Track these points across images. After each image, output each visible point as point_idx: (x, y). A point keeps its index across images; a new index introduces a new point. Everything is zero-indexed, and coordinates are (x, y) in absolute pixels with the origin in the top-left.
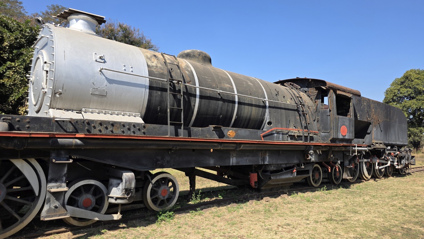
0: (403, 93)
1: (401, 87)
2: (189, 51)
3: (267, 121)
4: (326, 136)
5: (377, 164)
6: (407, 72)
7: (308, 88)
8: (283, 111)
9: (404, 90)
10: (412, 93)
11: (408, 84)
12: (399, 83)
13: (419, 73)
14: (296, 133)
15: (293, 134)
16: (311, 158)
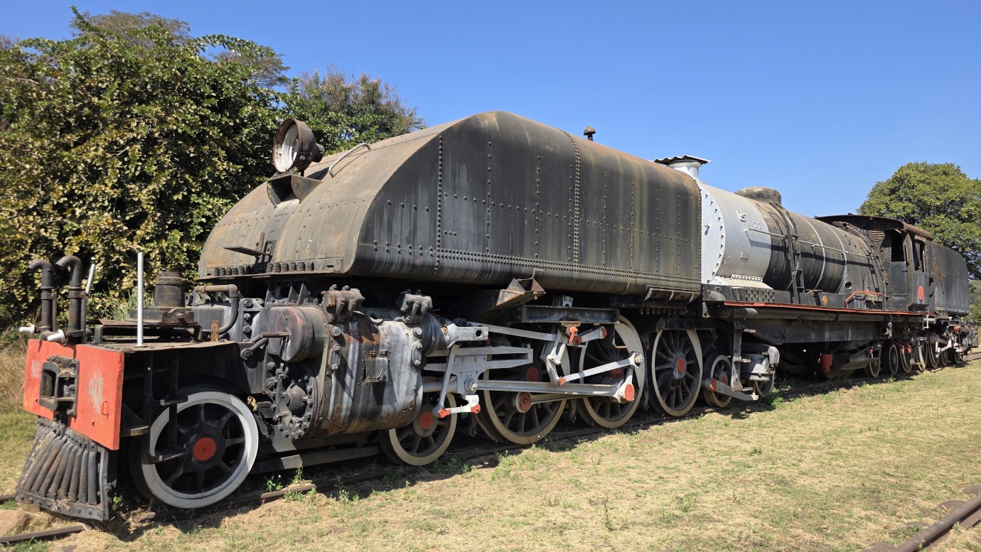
0: (896, 212)
1: (892, 200)
2: (759, 190)
3: (845, 282)
4: (901, 301)
5: (937, 344)
6: (901, 170)
7: (867, 229)
8: (858, 266)
9: (897, 206)
10: (913, 212)
11: (906, 193)
12: (886, 191)
13: (925, 169)
14: (873, 297)
15: (870, 299)
16: (889, 332)
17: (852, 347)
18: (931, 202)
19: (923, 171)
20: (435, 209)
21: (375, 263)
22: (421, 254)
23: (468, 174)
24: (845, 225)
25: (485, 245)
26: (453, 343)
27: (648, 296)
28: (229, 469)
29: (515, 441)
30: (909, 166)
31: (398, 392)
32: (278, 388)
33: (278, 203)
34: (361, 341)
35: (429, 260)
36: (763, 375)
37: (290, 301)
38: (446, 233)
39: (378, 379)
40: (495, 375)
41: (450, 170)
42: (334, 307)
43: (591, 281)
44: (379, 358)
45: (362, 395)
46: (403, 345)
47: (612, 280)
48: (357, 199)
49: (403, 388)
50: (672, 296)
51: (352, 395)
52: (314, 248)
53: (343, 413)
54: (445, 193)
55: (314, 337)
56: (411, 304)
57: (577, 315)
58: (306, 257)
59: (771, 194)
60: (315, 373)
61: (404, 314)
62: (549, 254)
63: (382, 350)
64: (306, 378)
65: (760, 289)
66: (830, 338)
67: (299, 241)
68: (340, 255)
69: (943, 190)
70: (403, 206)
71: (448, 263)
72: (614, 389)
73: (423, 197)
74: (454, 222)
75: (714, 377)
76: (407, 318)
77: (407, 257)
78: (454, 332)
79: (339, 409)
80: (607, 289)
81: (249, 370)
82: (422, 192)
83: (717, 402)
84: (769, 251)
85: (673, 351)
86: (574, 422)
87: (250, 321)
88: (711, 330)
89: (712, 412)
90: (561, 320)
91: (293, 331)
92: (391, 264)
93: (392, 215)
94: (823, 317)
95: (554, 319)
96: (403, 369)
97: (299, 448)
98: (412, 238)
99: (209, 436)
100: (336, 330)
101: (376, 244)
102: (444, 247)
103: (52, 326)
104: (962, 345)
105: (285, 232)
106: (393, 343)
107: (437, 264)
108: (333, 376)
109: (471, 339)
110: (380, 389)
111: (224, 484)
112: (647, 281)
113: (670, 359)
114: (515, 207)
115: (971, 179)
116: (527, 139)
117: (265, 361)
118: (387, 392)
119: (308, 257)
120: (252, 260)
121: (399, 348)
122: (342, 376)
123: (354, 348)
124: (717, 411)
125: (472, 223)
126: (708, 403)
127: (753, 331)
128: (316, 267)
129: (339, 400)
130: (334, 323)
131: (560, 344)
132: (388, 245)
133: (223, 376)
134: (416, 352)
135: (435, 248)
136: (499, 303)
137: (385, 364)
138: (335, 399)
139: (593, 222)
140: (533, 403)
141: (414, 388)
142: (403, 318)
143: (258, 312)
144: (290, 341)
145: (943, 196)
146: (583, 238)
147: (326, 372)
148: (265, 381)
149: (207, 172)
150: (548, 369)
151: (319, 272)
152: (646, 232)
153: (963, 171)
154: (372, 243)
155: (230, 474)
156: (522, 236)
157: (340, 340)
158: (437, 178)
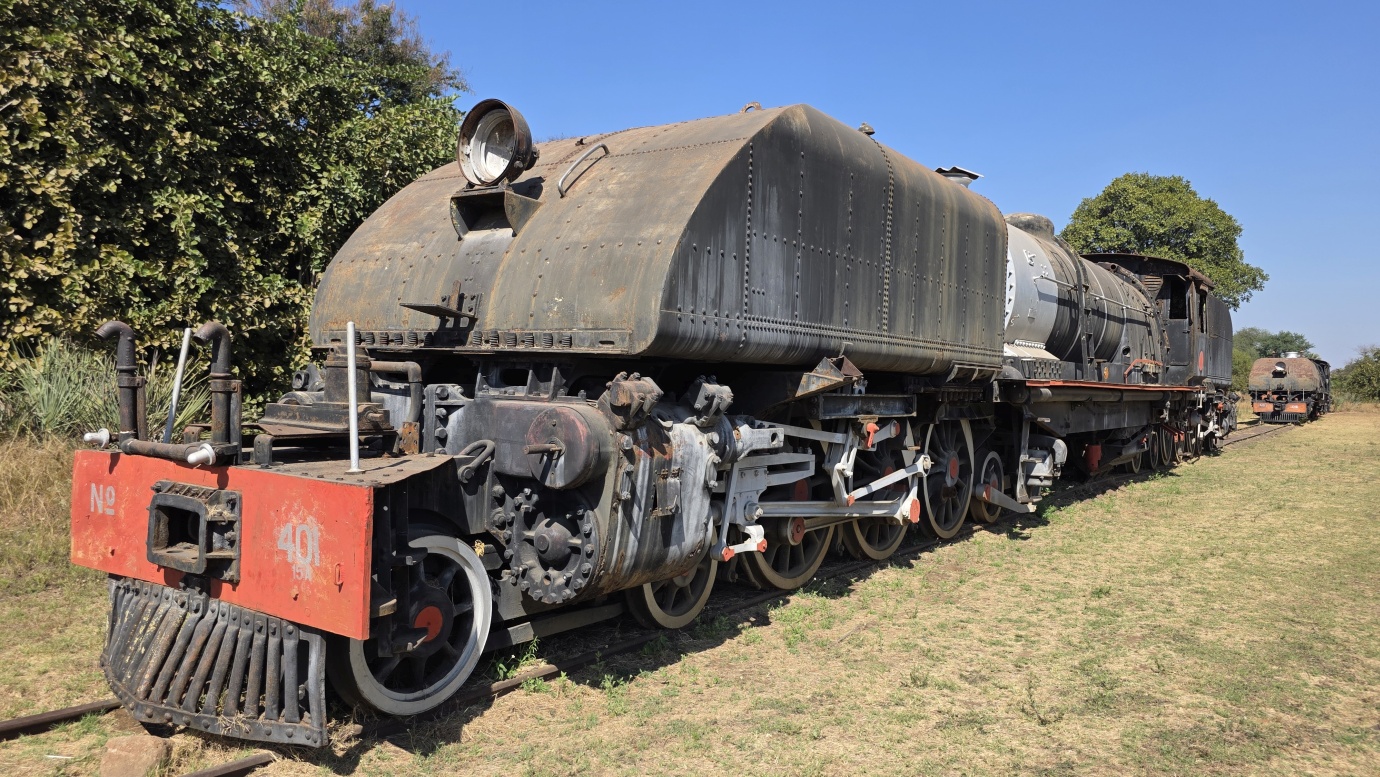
0: (1108, 241)
3: (1123, 347)
4: (1179, 373)
5: (1199, 426)
6: (1115, 182)
7: (1140, 274)
8: (1136, 325)
9: (1109, 233)
10: (1129, 242)
11: (1121, 216)
12: (1096, 212)
13: (1146, 184)
14: (1151, 369)
15: (1147, 370)
16: (1166, 414)
17: (1127, 435)
18: (1152, 229)
19: (1144, 186)
20: (743, 256)
21: (678, 340)
22: (727, 325)
23: (779, 201)
24: (1113, 267)
25: (794, 309)
26: (746, 452)
27: (952, 376)
28: (455, 651)
29: (777, 585)
30: (1127, 178)
31: (688, 528)
32: (515, 526)
33: (465, 233)
34: (652, 455)
35: (735, 333)
36: (1046, 478)
37: (530, 392)
38: (754, 292)
39: (671, 510)
40: (771, 494)
41: (760, 196)
42: (629, 406)
43: (898, 358)
44: (671, 480)
45: (649, 534)
46: (697, 459)
47: (919, 355)
48: (644, 240)
49: (693, 522)
50: (975, 375)
51: (639, 534)
52: (568, 313)
53: (626, 563)
54: (754, 231)
55: (599, 454)
56: (710, 399)
57: (872, 406)
58: (552, 322)
59: (1043, 224)
60: (593, 504)
61: (699, 413)
62: (859, 320)
63: (675, 468)
64: (581, 512)
65: (1048, 360)
66: (1108, 426)
67: (534, 299)
68: (624, 326)
69: (1169, 213)
70: (709, 252)
71: (756, 336)
72: (895, 506)
73: (731, 238)
74: (763, 275)
75: (984, 482)
76: (702, 419)
77: (713, 329)
78: (748, 437)
79: (622, 558)
80: (912, 367)
81: (468, 498)
82: (730, 229)
83: (987, 516)
84: (1055, 305)
85: (945, 449)
86: (841, 554)
87: (444, 420)
88: (989, 417)
89: (981, 529)
90: (856, 413)
91: (570, 444)
92: (695, 339)
93: (697, 265)
94: (1110, 396)
95: (848, 412)
96: (695, 494)
97: (531, 613)
98: (717, 303)
99: (432, 603)
100: (626, 439)
101: (680, 310)
102: (751, 313)
103: (136, 431)
104: (1222, 428)
105: (498, 282)
106: (686, 456)
107: (744, 338)
108: (620, 508)
109: (766, 446)
110: (669, 525)
111: (450, 674)
112: (954, 355)
113: (941, 460)
114: (825, 250)
115: (1203, 199)
116: (839, 148)
117: (487, 483)
118: (675, 527)
119: (556, 326)
120: (433, 323)
121: (692, 465)
122: (629, 508)
123: (645, 466)
124: (986, 528)
125: (781, 276)
126: (974, 517)
127: (1047, 420)
128: (575, 341)
129: (624, 545)
130: (623, 430)
131: (851, 448)
132: (693, 312)
133: (436, 509)
134: (712, 468)
135: (741, 314)
136: (800, 393)
137: (676, 489)
138: (620, 542)
139: (904, 271)
140: (806, 531)
141: (705, 520)
142: (694, 418)
143: (462, 406)
144: (562, 459)
145: (1169, 222)
146: (893, 296)
147: (613, 503)
148: (489, 514)
149: (160, 149)
150: (834, 483)
151: (583, 350)
152: (954, 284)
153: (1193, 188)
154: (675, 308)
155: (456, 658)
156: (832, 292)
157: (630, 455)
158: (746, 208)
